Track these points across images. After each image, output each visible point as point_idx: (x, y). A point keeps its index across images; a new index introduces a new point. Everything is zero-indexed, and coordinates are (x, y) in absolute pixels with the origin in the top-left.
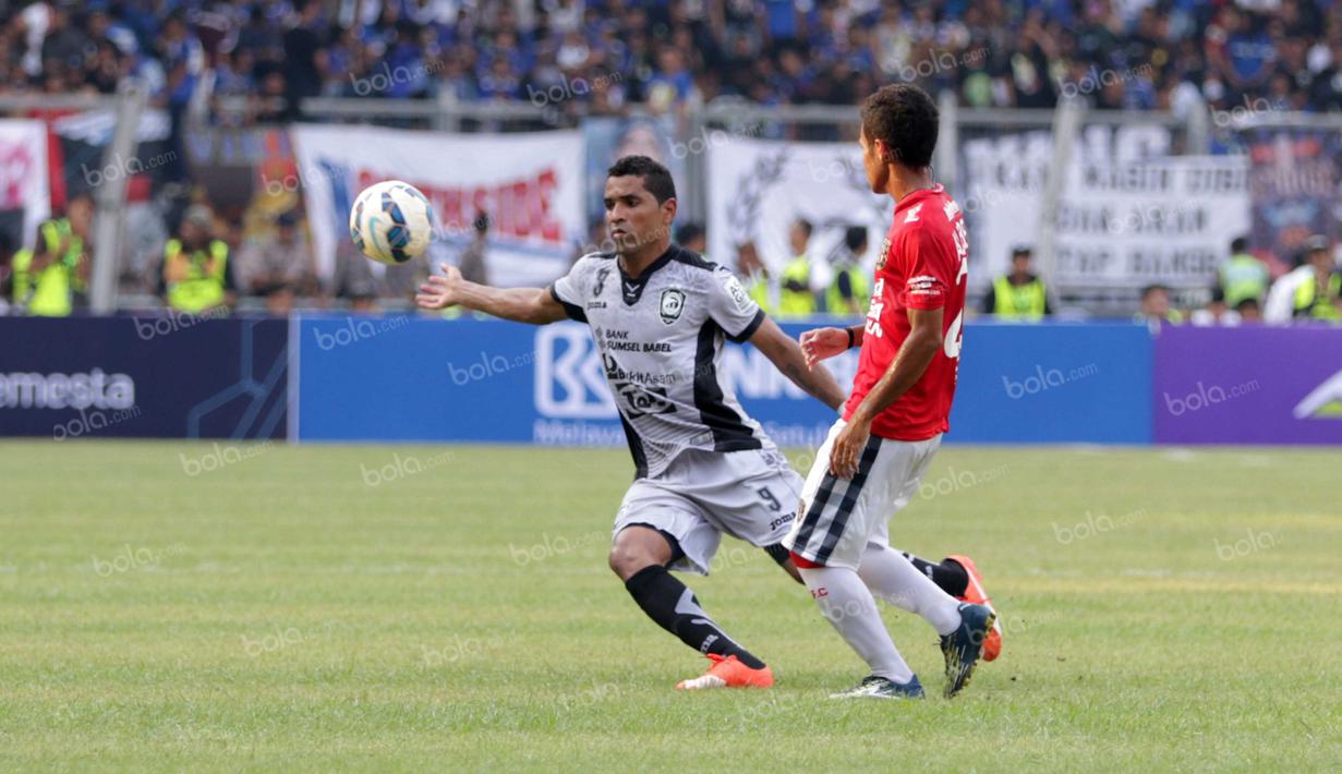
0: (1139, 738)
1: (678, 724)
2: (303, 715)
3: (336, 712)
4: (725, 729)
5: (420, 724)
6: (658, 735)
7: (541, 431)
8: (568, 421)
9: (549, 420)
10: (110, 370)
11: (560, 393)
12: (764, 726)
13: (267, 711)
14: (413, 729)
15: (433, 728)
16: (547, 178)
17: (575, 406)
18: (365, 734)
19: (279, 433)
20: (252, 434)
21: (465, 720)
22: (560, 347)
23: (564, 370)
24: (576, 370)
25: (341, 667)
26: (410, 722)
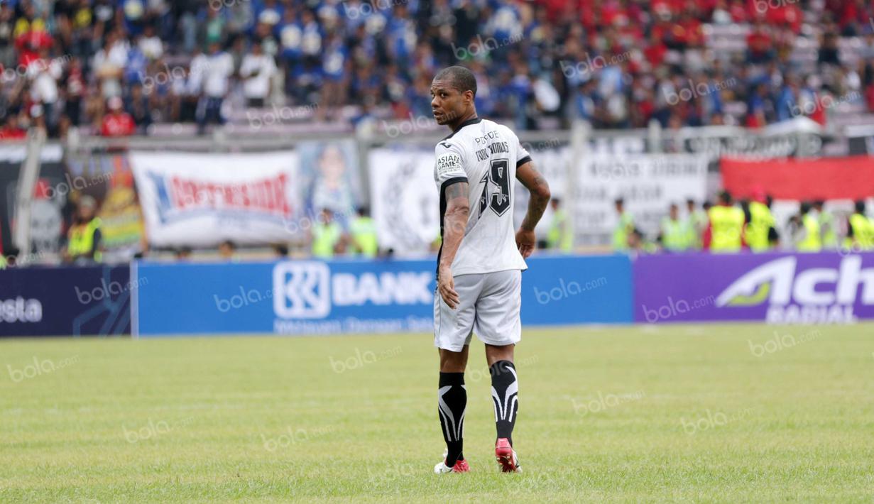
0: (628, 491)
1: (361, 490)
2: (142, 491)
3: (161, 489)
4: (387, 492)
5: (210, 495)
6: (350, 496)
7: (279, 326)
8: (294, 320)
9: (282, 320)
10: (27, 297)
11: (289, 303)
12: (410, 490)
13: (121, 490)
14: (206, 497)
15: (218, 497)
16: (282, 178)
17: (298, 311)
18: (178, 501)
19: (127, 331)
20: (111, 332)
21: (236, 491)
22: (288, 277)
23: (291, 291)
24: (299, 290)
25: (164, 463)
26: (204, 494)
